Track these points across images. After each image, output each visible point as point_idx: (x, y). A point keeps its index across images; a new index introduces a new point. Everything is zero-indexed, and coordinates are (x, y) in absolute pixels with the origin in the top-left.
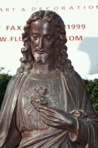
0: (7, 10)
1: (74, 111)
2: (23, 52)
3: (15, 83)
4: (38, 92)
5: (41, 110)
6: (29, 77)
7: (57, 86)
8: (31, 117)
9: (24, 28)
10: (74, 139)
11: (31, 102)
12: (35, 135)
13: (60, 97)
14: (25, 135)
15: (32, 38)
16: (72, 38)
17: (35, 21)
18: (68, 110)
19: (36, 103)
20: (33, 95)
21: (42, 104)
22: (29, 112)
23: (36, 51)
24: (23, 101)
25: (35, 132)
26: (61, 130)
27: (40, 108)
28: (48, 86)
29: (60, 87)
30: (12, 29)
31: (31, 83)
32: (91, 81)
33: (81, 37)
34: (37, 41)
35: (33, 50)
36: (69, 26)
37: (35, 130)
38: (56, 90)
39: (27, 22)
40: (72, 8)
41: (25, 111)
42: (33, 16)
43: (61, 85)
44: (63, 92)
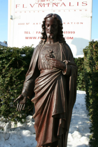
0: (37, 24)
1: (65, 61)
2: (42, 34)
3: (38, 48)
4: (48, 52)
5: (49, 60)
6: (44, 45)
7: (58, 50)
8: (45, 63)
9: (43, 22)
10: (64, 74)
11: (45, 56)
12: (46, 71)
13: (59, 54)
14: (42, 72)
15: (46, 26)
16: (68, 38)
17: (48, 18)
18: (62, 60)
19: (47, 57)
20: (46, 53)
21: (50, 57)
22: (44, 61)
23: (48, 32)
24: (41, 56)
25: (46, 70)
26: (59, 70)
27: (49, 59)
28: (53, 49)
29: (59, 50)
30: (39, 33)
31: (45, 48)
32: (77, 58)
33: (73, 38)
34: (49, 28)
35: (47, 32)
36: (67, 32)
37: (47, 69)
38: (57, 51)
39: (44, 19)
40: (68, 23)
41: (42, 61)
42: (47, 16)
43: (60, 49)
44: (60, 52)
